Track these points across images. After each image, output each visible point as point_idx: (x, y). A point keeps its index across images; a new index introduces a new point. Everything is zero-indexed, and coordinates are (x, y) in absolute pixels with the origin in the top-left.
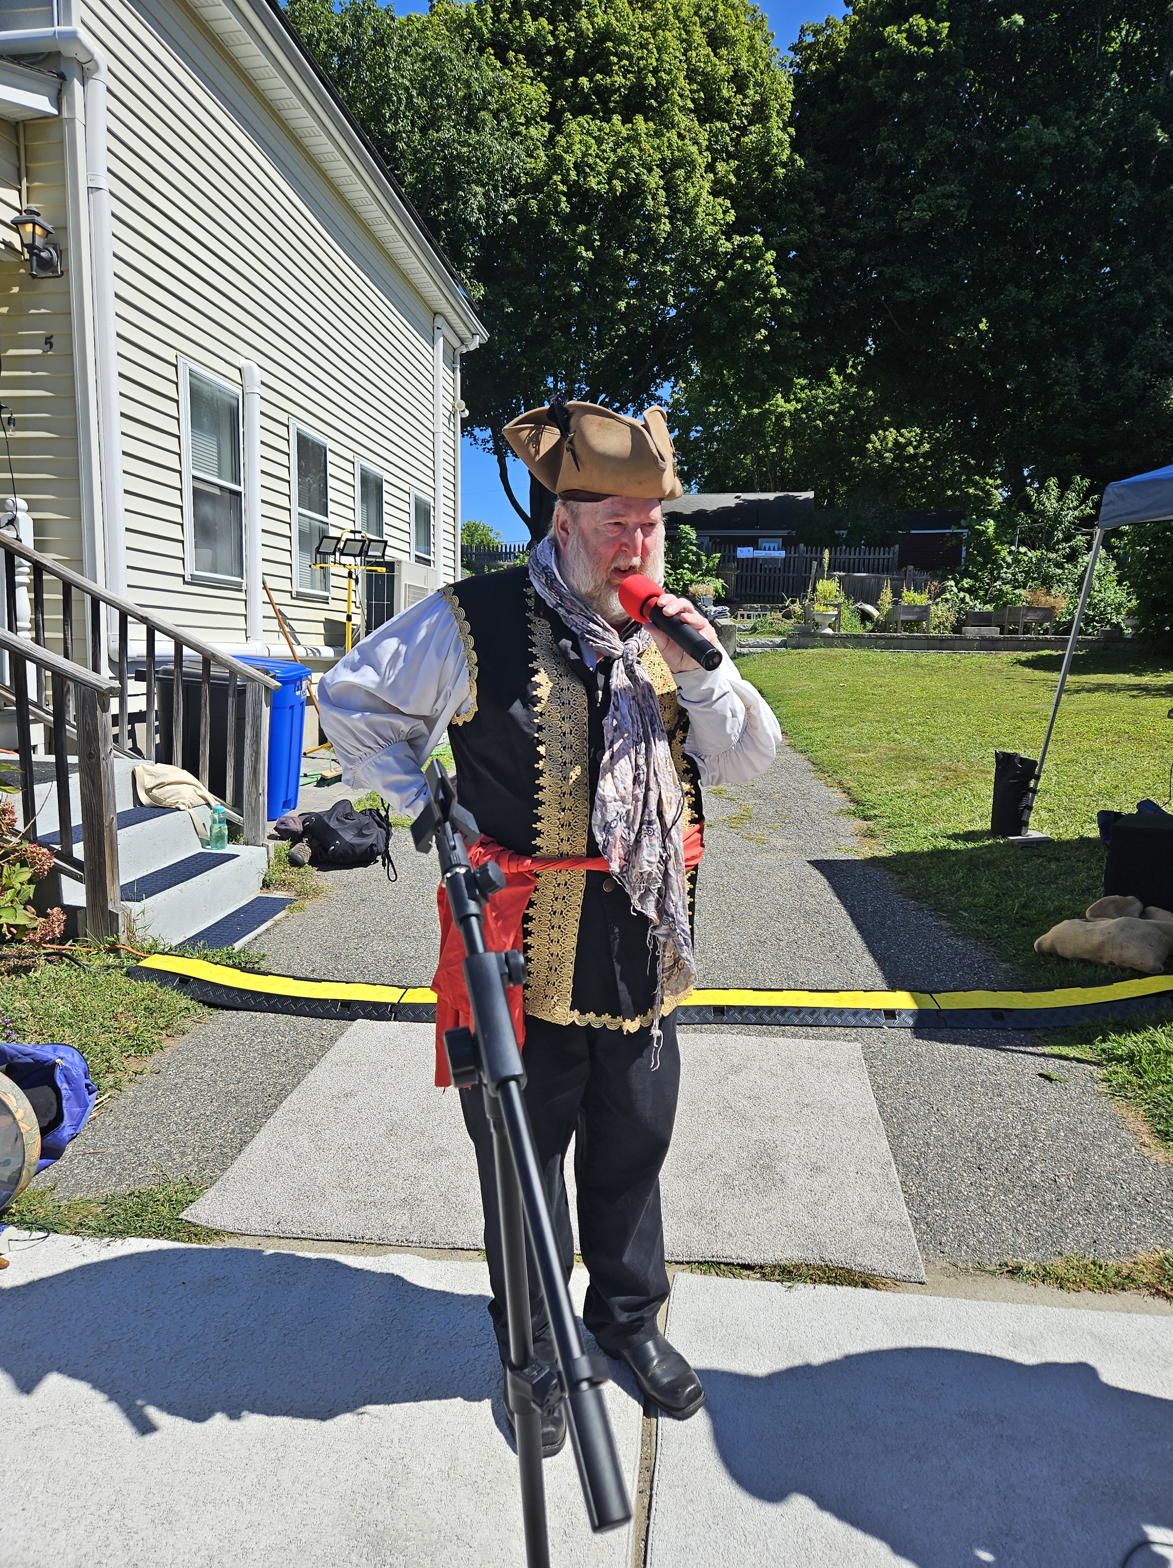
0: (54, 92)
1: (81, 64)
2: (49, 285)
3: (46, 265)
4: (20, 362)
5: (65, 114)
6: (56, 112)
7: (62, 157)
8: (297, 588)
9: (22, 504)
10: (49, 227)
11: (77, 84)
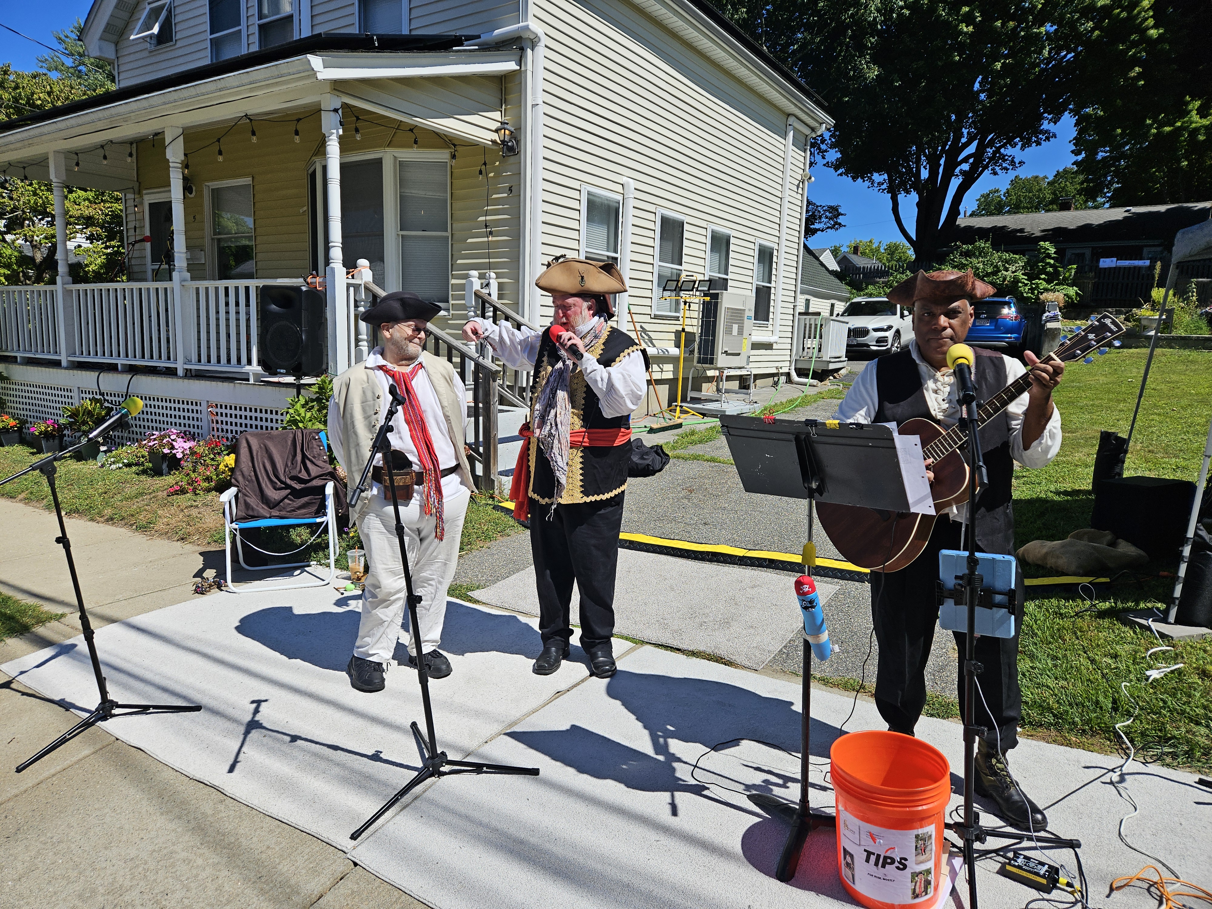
0: (518, 58)
1: (532, 40)
2: (512, 159)
3: (511, 149)
4: (497, 201)
5: (523, 69)
6: (518, 68)
7: (521, 91)
8: (655, 312)
9: (493, 275)
10: (512, 129)
11: (529, 51)
